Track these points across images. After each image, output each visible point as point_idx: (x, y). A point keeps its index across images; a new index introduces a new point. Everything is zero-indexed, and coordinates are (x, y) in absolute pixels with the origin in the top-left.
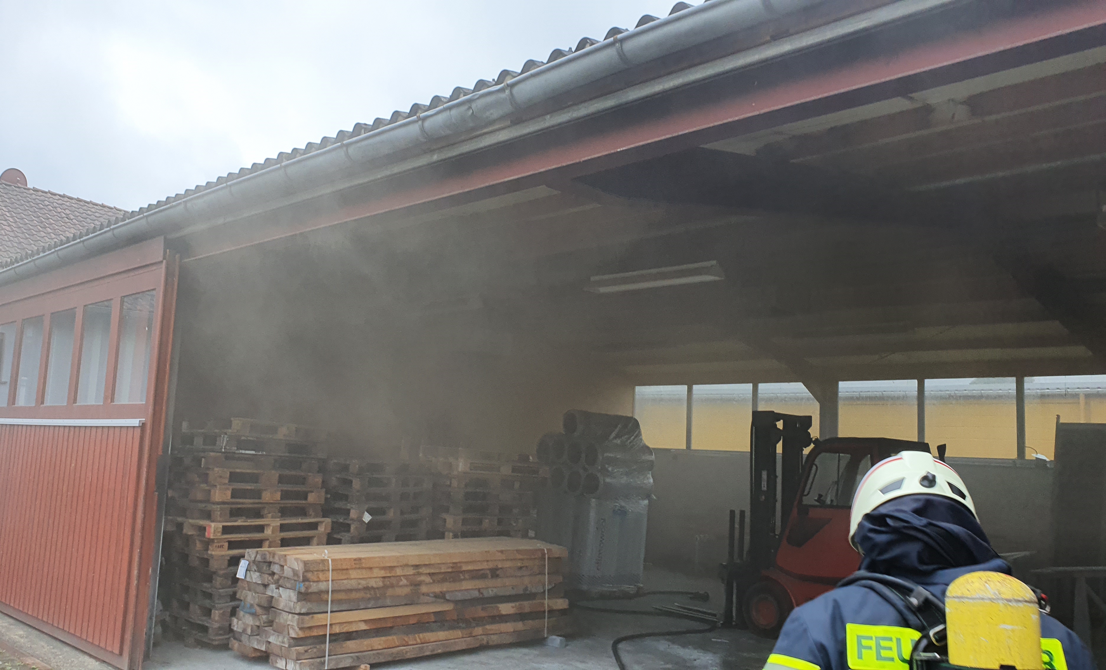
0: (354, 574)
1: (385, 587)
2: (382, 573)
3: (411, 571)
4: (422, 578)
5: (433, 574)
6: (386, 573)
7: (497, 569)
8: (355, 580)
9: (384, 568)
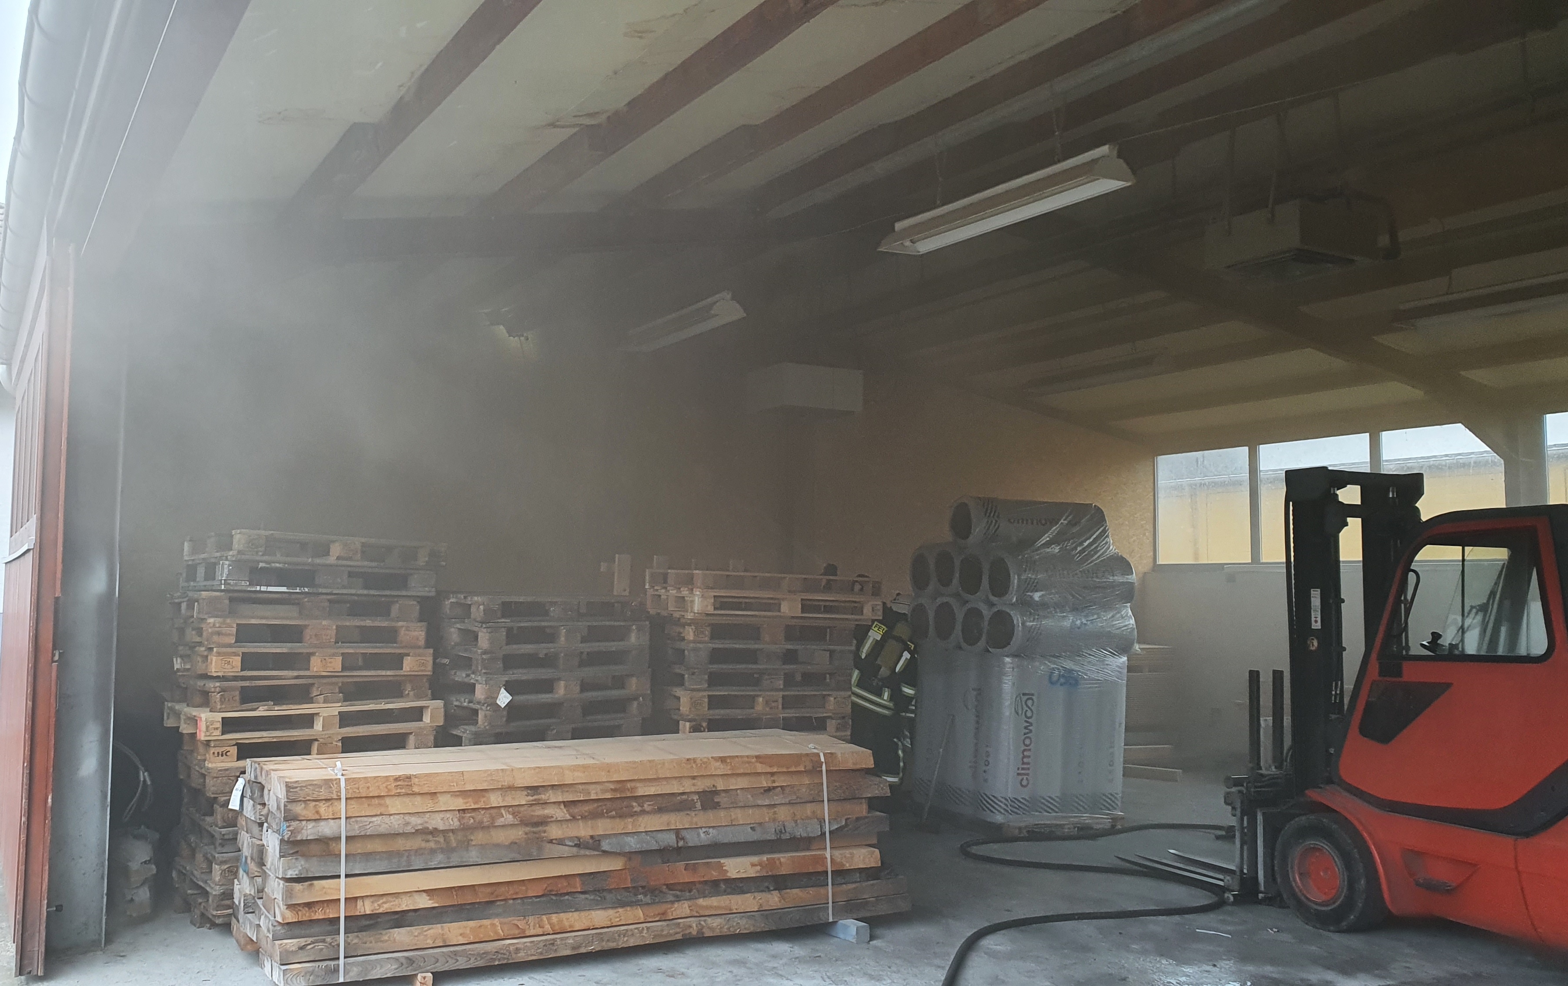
0: (395, 805)
1: (465, 828)
2: (460, 803)
3: (522, 799)
4: (548, 811)
5: (574, 802)
6: (466, 803)
7: (716, 792)
8: (397, 817)
9: (463, 793)
